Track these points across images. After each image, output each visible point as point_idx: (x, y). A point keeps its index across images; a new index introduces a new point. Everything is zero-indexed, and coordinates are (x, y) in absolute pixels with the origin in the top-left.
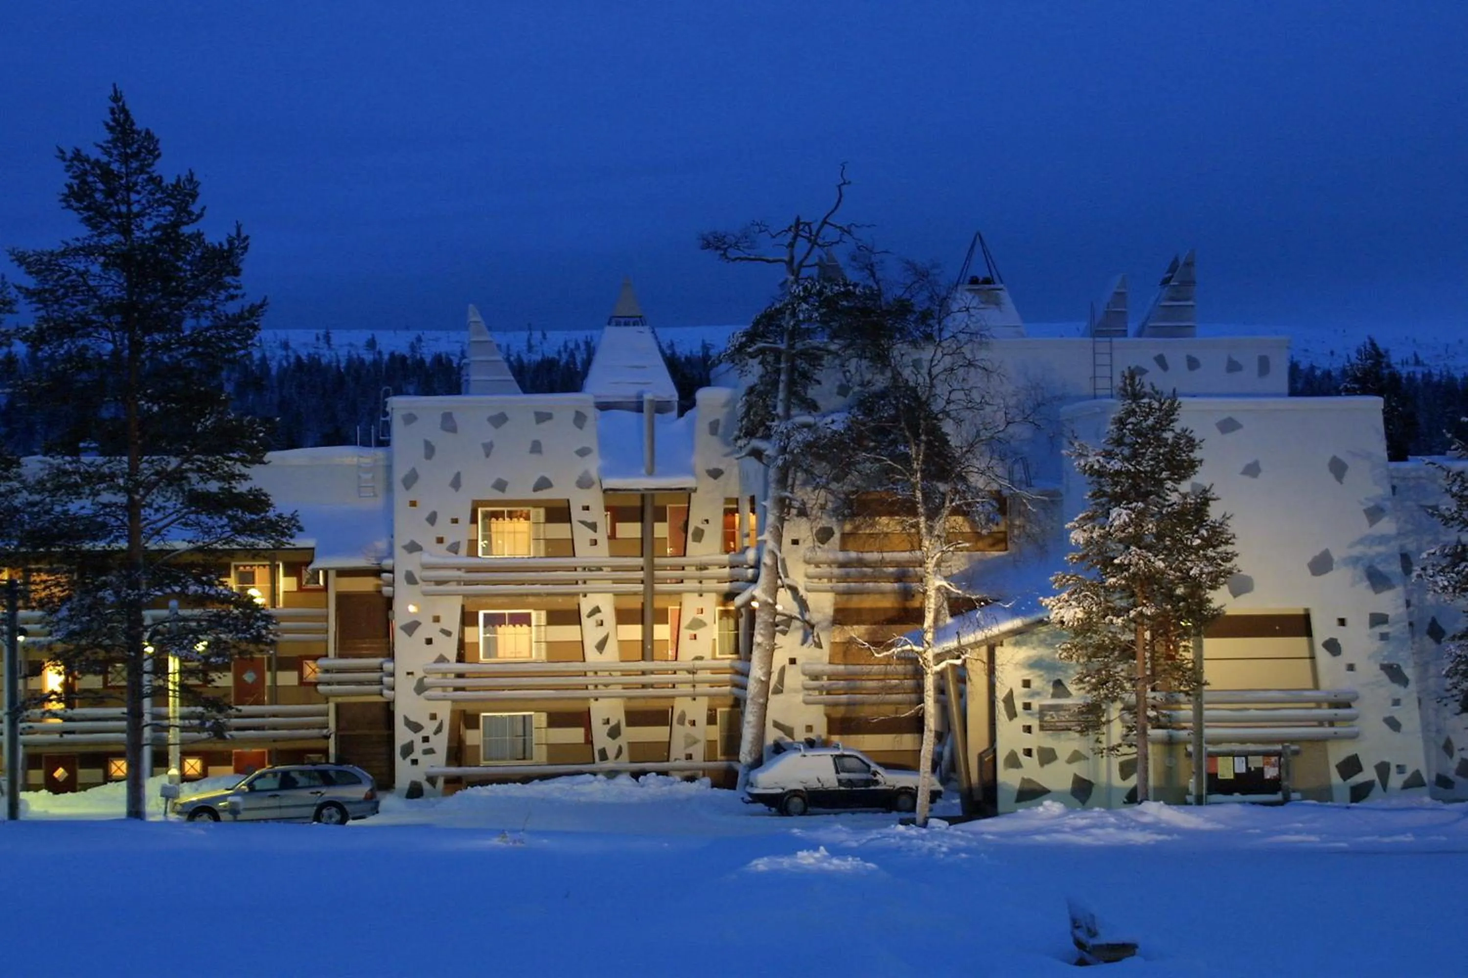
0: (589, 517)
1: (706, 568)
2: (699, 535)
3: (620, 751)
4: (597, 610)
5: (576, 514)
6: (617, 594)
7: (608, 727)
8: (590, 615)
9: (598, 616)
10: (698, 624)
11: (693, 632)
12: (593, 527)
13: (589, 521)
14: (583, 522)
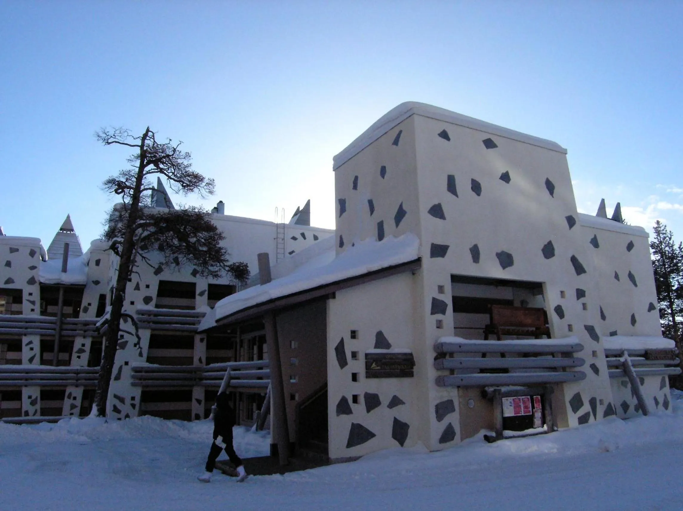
0: (31, 298)
1: (88, 325)
2: (86, 310)
3: (36, 411)
4: (31, 343)
5: (25, 296)
6: (42, 335)
7: (30, 400)
8: (27, 345)
9: (31, 346)
10: (81, 351)
11: (78, 355)
12: (33, 303)
13: (32, 300)
14: (28, 300)
